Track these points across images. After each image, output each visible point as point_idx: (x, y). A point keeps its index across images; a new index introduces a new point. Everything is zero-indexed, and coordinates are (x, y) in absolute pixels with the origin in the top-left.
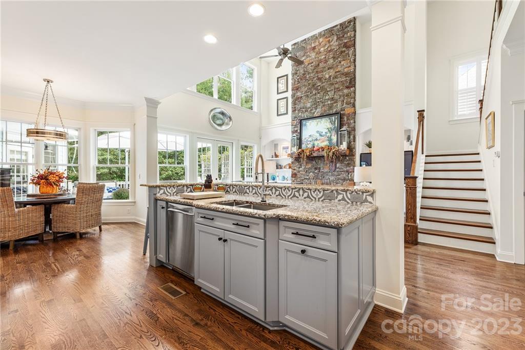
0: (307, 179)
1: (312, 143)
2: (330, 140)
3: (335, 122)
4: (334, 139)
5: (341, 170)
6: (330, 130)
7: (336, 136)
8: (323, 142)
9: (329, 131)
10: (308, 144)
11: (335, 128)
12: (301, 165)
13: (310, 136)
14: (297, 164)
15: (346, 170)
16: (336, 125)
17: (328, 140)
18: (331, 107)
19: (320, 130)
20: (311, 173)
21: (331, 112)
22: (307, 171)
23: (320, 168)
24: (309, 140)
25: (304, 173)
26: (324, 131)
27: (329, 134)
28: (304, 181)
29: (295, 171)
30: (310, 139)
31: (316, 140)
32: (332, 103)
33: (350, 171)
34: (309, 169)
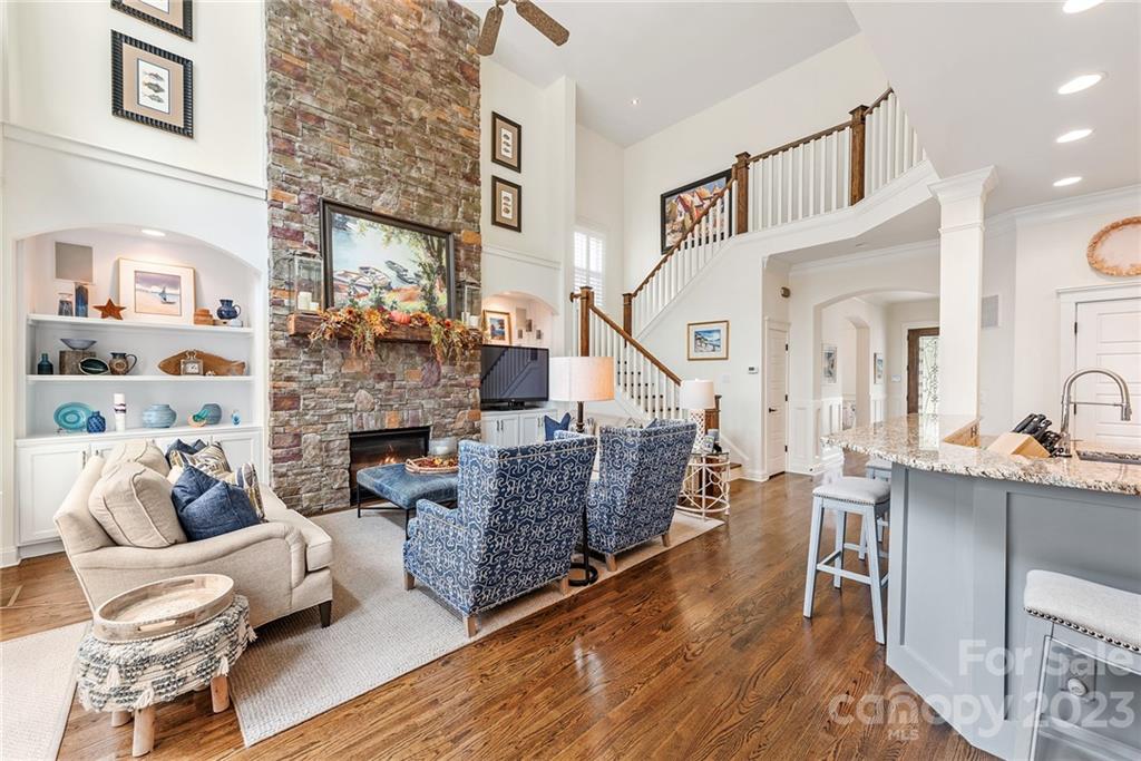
0: (345, 411)
1: (372, 295)
2: (430, 299)
3: (440, 252)
4: (442, 299)
5: (453, 382)
6: (428, 269)
7: (445, 290)
8: (410, 299)
9: (425, 272)
10: (359, 296)
11: (441, 267)
12: (321, 364)
13: (365, 269)
14: (303, 358)
15: (464, 382)
16: (444, 263)
17: (425, 298)
18: (425, 208)
19: (401, 262)
20: (363, 392)
21: (426, 221)
22: (345, 385)
23: (393, 375)
24: (361, 281)
25: (334, 391)
26: (413, 270)
27: (424, 282)
28: (336, 418)
29: (294, 385)
30: (366, 280)
31: (389, 288)
32: (431, 200)
33: (473, 384)
34: (356, 376)
